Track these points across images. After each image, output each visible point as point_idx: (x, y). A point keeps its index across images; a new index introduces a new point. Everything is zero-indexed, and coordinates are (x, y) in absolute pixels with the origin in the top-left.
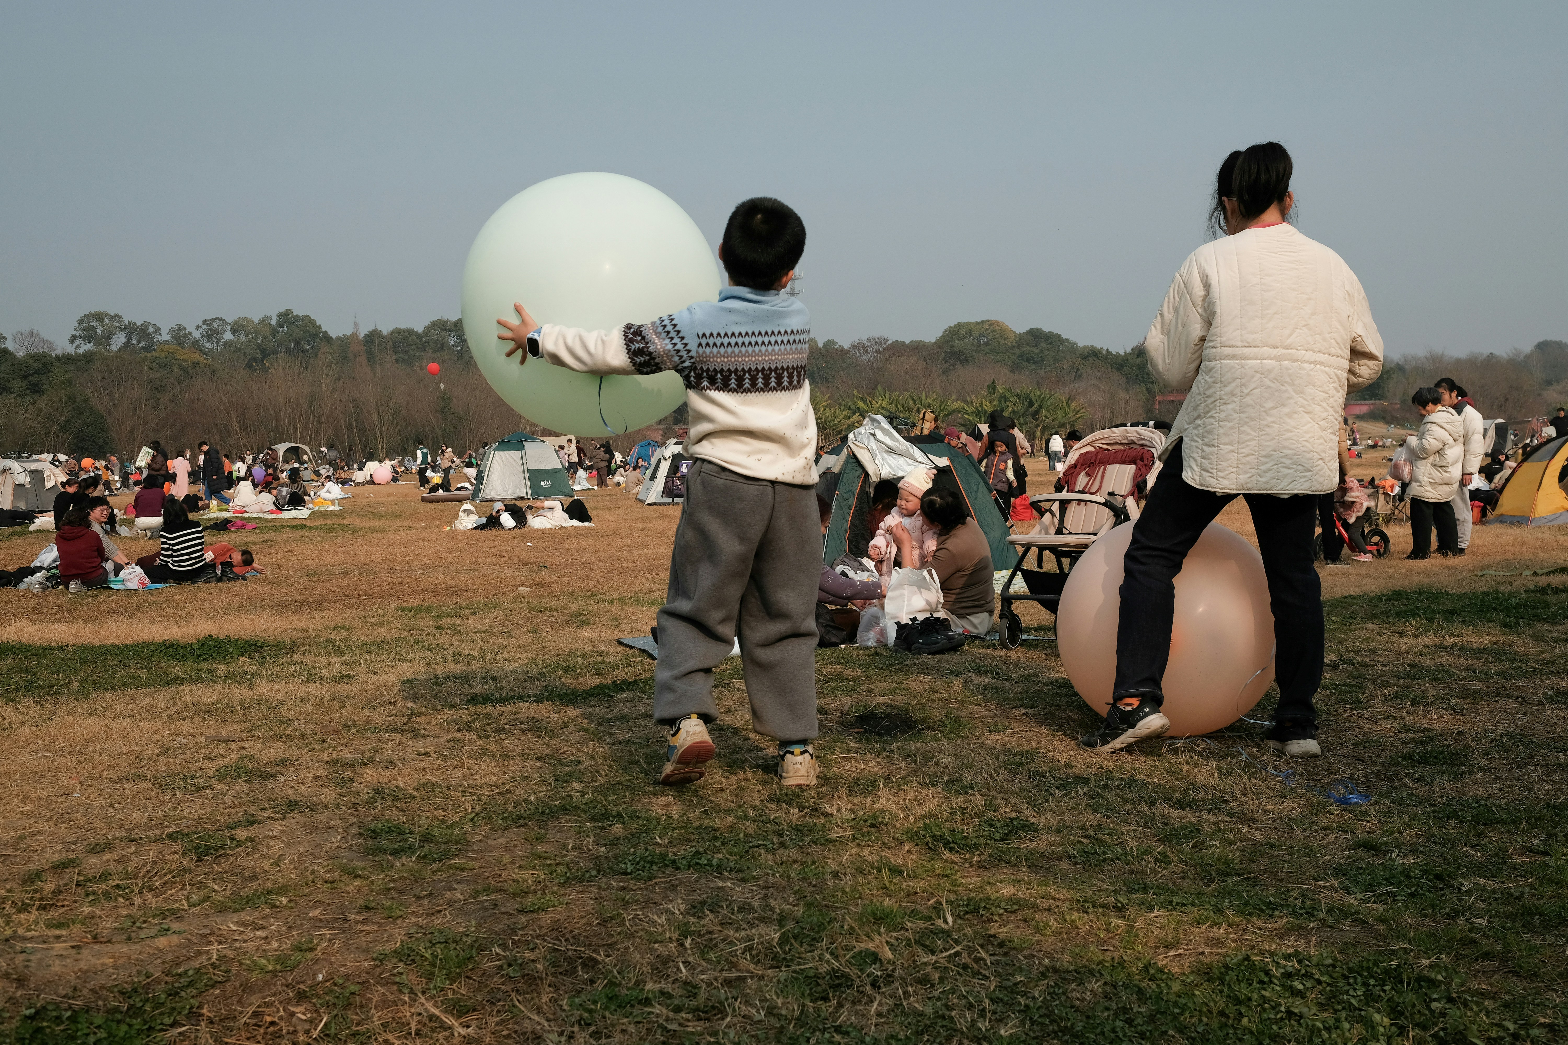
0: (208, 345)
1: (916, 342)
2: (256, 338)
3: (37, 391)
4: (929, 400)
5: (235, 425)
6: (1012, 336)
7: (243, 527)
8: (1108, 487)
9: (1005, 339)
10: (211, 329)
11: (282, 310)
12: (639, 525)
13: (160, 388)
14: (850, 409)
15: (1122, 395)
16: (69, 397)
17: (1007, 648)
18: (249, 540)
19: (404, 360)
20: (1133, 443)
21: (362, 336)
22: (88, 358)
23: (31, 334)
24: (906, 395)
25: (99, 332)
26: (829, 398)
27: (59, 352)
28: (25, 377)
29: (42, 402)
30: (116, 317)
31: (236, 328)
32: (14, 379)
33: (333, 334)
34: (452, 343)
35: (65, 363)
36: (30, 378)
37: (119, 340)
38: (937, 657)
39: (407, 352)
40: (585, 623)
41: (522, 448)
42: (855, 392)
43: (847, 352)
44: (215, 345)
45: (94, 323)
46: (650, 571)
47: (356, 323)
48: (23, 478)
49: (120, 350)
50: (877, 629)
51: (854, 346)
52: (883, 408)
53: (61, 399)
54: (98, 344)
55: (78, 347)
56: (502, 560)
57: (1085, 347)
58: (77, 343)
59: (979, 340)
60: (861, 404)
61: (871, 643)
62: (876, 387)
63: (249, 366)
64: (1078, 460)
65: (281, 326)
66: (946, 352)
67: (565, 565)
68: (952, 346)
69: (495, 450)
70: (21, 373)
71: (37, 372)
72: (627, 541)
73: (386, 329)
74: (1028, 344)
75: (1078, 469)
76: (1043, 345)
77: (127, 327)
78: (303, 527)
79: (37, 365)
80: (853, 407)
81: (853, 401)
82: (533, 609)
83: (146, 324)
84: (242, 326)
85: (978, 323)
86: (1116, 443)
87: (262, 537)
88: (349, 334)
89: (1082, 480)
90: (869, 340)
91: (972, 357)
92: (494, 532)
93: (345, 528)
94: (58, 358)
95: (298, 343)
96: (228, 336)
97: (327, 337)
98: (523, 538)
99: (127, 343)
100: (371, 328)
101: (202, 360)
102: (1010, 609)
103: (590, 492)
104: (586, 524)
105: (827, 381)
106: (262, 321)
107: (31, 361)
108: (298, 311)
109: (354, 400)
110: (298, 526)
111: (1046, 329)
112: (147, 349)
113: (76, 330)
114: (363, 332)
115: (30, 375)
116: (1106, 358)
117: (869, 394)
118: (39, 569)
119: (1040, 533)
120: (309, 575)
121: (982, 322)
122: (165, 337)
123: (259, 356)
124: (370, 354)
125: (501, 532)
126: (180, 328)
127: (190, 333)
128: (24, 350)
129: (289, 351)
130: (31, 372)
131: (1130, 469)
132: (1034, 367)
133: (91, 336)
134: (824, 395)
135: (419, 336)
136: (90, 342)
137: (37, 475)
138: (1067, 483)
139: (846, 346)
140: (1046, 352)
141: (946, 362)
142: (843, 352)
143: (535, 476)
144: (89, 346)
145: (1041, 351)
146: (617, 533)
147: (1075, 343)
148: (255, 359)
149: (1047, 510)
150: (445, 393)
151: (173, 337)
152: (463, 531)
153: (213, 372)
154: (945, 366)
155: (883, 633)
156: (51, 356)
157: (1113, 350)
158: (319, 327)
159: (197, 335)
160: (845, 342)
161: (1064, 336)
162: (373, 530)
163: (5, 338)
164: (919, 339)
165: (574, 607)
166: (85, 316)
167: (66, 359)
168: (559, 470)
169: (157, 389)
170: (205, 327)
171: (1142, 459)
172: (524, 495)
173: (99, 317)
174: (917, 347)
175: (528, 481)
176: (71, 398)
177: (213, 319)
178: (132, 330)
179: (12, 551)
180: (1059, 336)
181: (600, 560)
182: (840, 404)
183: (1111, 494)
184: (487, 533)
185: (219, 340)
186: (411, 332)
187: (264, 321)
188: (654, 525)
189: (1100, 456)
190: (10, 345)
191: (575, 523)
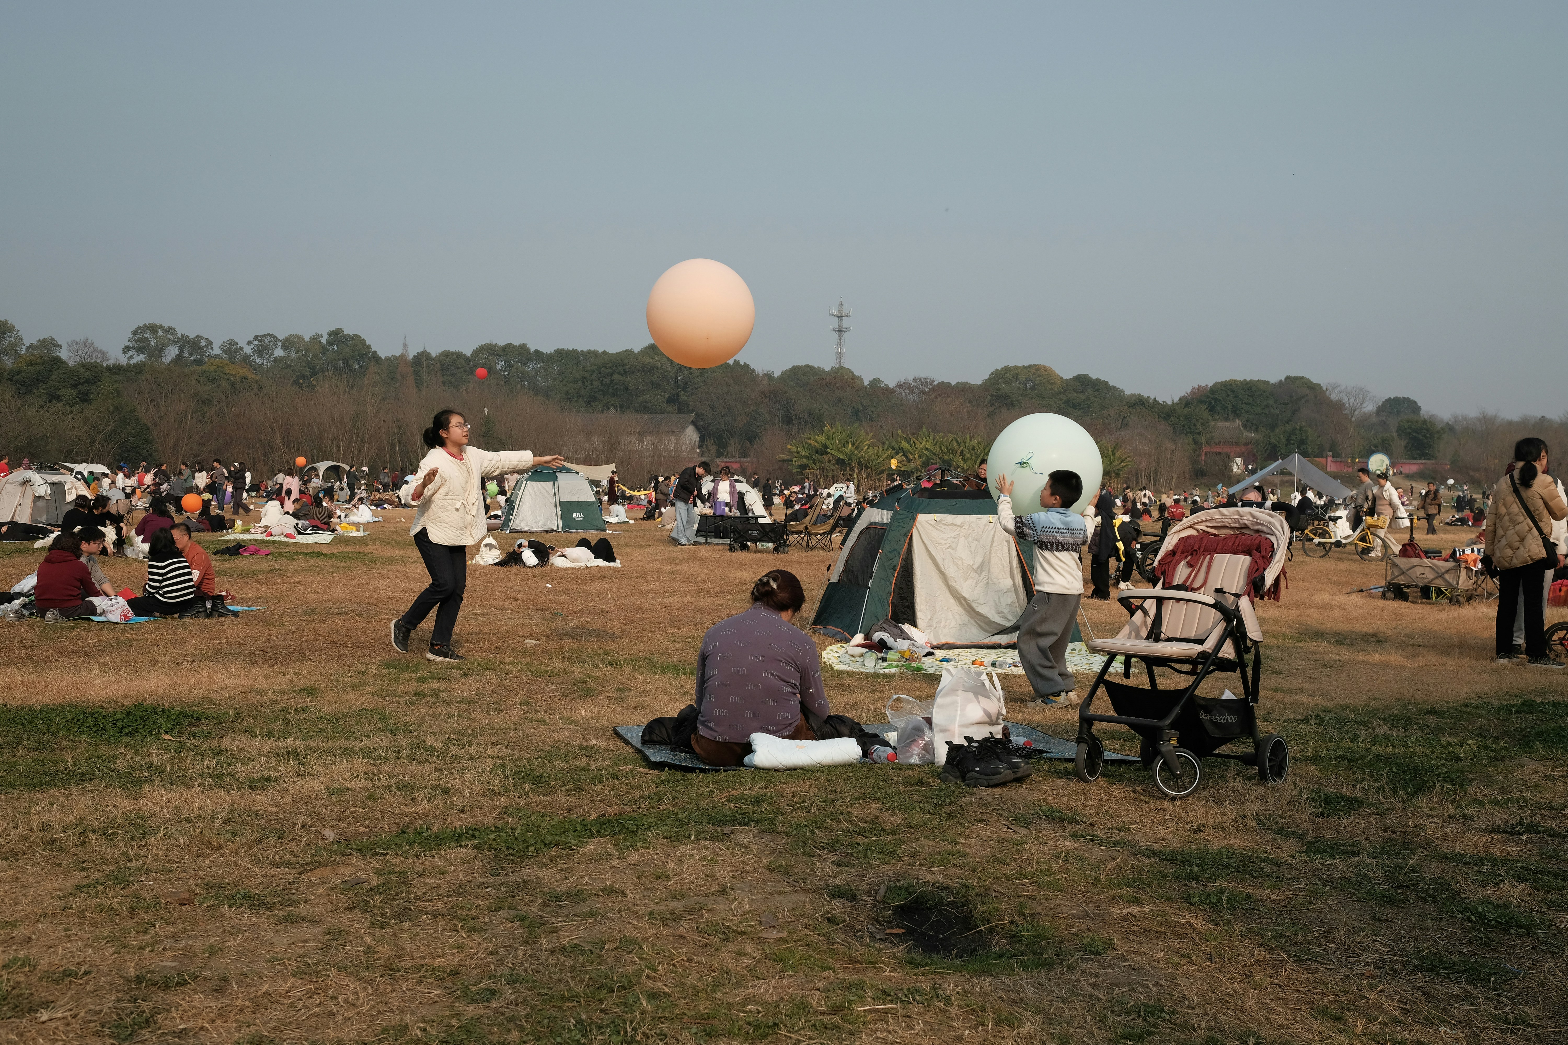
0: (258, 361)
1: (962, 383)
2: (305, 355)
3: (86, 401)
4: (974, 443)
5: (279, 441)
6: (1059, 382)
7: (256, 552)
8: (1216, 582)
9: (1052, 384)
10: (263, 344)
11: (333, 329)
12: (668, 568)
13: (207, 402)
14: (893, 449)
15: (1169, 445)
16: (116, 408)
17: (1086, 781)
18: (258, 567)
19: (451, 383)
20: (1246, 527)
21: (411, 357)
22: (139, 369)
23: (85, 343)
24: (951, 437)
25: (153, 343)
26: (873, 437)
27: (111, 362)
28: (75, 386)
29: (90, 411)
30: (170, 330)
31: (287, 344)
32: (64, 387)
33: (382, 354)
34: (499, 367)
35: (115, 373)
36: (80, 387)
37: (172, 352)
38: (998, 791)
39: (454, 375)
40: (587, 694)
41: (555, 479)
42: (899, 432)
43: (892, 391)
44: (265, 361)
45: (147, 335)
46: (672, 624)
47: (405, 345)
48: (43, 490)
49: (172, 361)
50: (921, 743)
51: (900, 386)
52: (927, 449)
53: (108, 409)
54: (150, 356)
55: (131, 358)
56: (515, 604)
57: (1132, 395)
58: (130, 353)
59: (1025, 384)
60: (905, 445)
61: (915, 760)
62: (921, 428)
63: (296, 382)
64: (1177, 546)
65: (332, 344)
66: (992, 396)
67: (582, 612)
68: (998, 389)
69: (527, 480)
70: (72, 382)
71: (87, 381)
72: (653, 586)
73: (434, 351)
74: (1074, 390)
75: (1177, 557)
76: (1090, 391)
77: (179, 340)
78: (319, 554)
79: (88, 375)
80: (896, 447)
81: (897, 442)
82: (532, 672)
83: (199, 338)
84: (293, 343)
85: (1024, 367)
86: (1225, 527)
87: (274, 564)
88: (398, 355)
89: (1181, 572)
90: (915, 380)
91: (1018, 401)
92: (515, 569)
93: (361, 557)
94: (109, 369)
95: (346, 362)
96: (279, 352)
97: (376, 357)
98: (544, 578)
99: (179, 356)
100: (420, 350)
101: (251, 376)
102: (1089, 731)
103: (624, 527)
104: (612, 564)
105: (871, 419)
106: (313, 339)
107: (82, 370)
108: (349, 330)
109: (398, 421)
110: (315, 553)
111: (1093, 376)
112: (199, 362)
113: (130, 341)
114: (412, 353)
115: (80, 384)
116: (1153, 407)
117: (913, 434)
118: (18, 595)
119: (1129, 637)
120: (305, 613)
121: (1030, 366)
122: (217, 351)
123: (308, 374)
124: (417, 374)
125: (522, 570)
126: (232, 342)
127: (241, 348)
128: (78, 359)
129: (337, 369)
130: (82, 381)
131: (1243, 561)
132: (1080, 413)
133: (144, 348)
134: (867, 433)
135: (467, 359)
136: (143, 353)
137: (58, 488)
138: (1163, 573)
139: (892, 385)
140: (1093, 399)
141: (992, 405)
142: (888, 391)
143: (567, 508)
144: (140, 358)
145: (1088, 398)
146: (644, 575)
147: (1122, 391)
148: (304, 377)
149: (1138, 608)
150: (488, 417)
151: (225, 352)
152: (484, 567)
153: (260, 388)
154: (991, 409)
155: (929, 748)
156: (102, 366)
157: (1160, 400)
158: (369, 347)
159: (248, 350)
160: (890, 381)
161: (1111, 384)
162: (391, 561)
163: (60, 347)
164: (964, 380)
165: (578, 671)
166: (139, 327)
167: (117, 370)
168: (592, 503)
169: (203, 402)
170: (256, 342)
171: (1258, 549)
172: (555, 528)
173: (153, 328)
174: (963, 389)
175: (559, 513)
176: (118, 408)
177: (265, 336)
178: (185, 343)
179: (9, 570)
180: (1106, 383)
181: (620, 609)
182: (884, 443)
183: (1219, 591)
184: (507, 570)
185: (270, 356)
186: (459, 355)
187: (315, 339)
188: (684, 568)
189: (1205, 542)
190: (64, 354)
191: (601, 562)
